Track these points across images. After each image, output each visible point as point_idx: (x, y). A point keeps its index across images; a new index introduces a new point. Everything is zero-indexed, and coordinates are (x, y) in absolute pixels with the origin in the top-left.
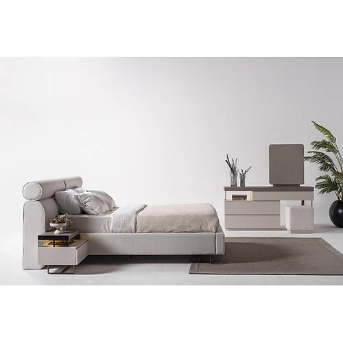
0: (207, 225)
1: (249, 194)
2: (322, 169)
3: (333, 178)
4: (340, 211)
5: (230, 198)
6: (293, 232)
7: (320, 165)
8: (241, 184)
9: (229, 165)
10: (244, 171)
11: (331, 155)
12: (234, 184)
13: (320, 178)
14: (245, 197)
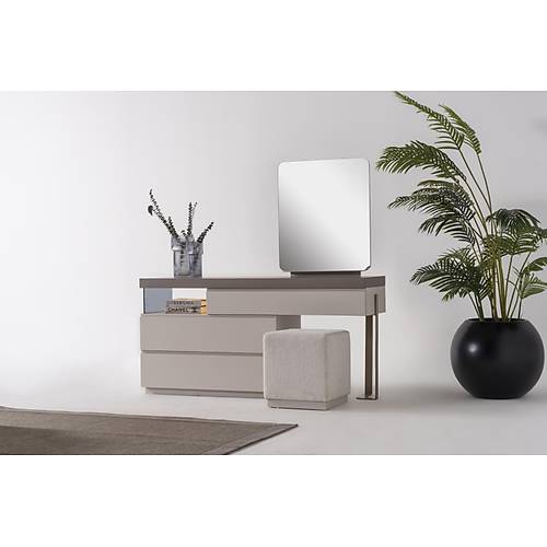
12: (182, 270)
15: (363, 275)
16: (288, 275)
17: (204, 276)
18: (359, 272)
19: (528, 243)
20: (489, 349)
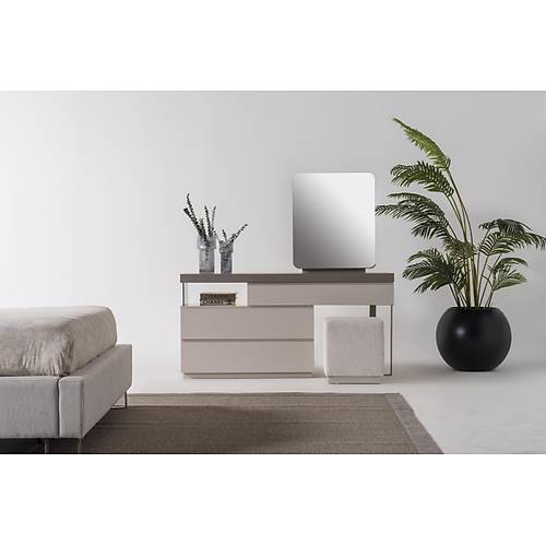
0: (37, 354)
1: (241, 291)
2: (417, 231)
3: (445, 254)
4: (461, 332)
5: (194, 300)
6: (334, 379)
7: (415, 223)
8: (223, 266)
9: (194, 220)
10: (229, 237)
11: (438, 198)
12: (207, 267)
13: (420, 255)
14: (230, 298)
15: (367, 271)
16: (301, 271)
17: (233, 272)
18: (364, 269)
19: (503, 246)
20: (474, 332)
